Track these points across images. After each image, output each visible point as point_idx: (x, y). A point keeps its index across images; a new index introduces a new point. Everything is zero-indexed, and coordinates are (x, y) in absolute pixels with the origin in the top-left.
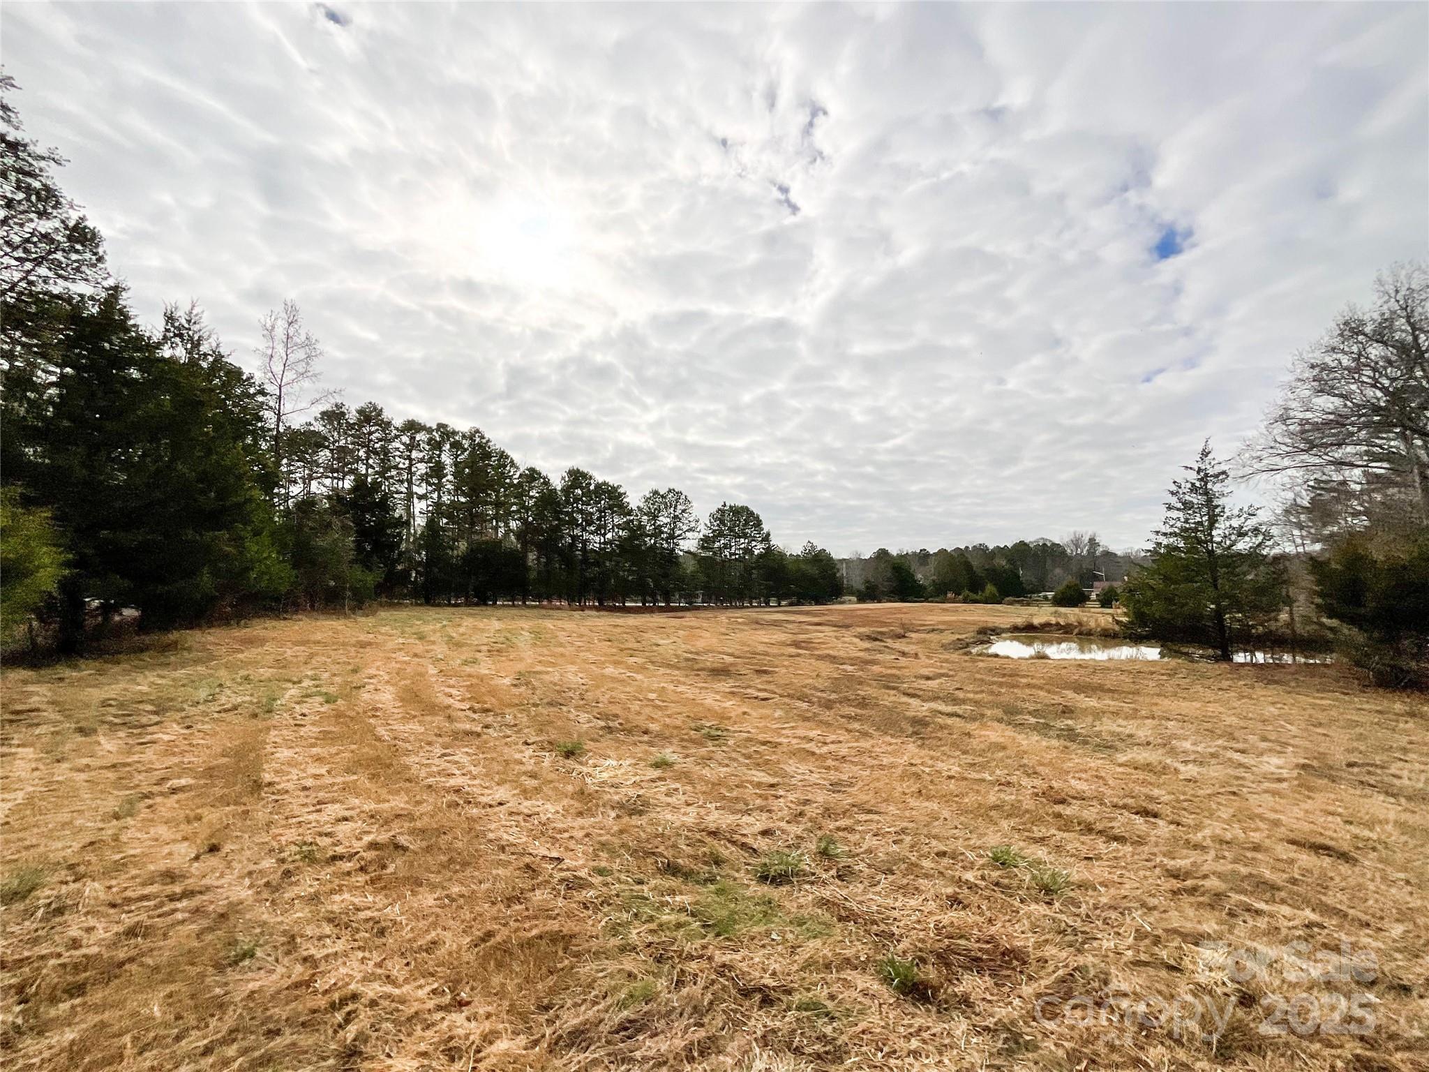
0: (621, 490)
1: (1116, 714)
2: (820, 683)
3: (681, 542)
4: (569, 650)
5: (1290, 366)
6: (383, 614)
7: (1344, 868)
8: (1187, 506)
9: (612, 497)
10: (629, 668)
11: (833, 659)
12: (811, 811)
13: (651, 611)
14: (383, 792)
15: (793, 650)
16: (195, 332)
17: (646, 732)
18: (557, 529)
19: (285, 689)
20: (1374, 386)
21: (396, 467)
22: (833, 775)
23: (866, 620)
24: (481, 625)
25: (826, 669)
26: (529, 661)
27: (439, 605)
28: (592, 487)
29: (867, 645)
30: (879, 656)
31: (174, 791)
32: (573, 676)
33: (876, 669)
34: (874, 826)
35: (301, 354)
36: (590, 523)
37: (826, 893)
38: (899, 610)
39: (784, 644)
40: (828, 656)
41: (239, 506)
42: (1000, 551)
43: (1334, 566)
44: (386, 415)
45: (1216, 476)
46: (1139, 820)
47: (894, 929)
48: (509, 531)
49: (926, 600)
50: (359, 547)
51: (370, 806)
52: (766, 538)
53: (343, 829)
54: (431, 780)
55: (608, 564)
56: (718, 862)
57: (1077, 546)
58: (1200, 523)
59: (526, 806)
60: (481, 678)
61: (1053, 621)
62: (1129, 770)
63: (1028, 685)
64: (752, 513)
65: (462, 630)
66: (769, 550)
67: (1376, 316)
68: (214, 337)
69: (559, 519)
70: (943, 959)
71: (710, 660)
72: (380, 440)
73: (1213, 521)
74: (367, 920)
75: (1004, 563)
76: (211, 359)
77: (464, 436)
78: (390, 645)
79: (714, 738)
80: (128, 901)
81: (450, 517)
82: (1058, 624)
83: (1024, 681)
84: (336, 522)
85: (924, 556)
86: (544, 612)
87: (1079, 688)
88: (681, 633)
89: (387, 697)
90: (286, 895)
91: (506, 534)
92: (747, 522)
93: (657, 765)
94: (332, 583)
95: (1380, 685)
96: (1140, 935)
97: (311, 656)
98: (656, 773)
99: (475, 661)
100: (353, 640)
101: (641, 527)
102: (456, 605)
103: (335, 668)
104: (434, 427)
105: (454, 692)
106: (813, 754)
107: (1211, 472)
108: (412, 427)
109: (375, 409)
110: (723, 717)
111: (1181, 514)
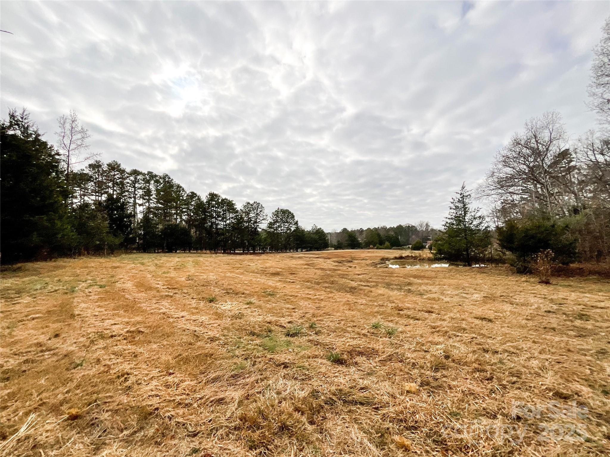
0: (234, 202)
1: (427, 284)
2: (315, 277)
3: (260, 225)
4: (210, 268)
5: (495, 156)
6: (123, 256)
7: (490, 324)
8: (457, 207)
9: (229, 205)
10: (237, 274)
11: (322, 269)
12: (308, 316)
13: (247, 254)
14: (132, 316)
15: (306, 266)
16: (25, 123)
17: (243, 294)
18: (204, 219)
19: (79, 284)
20: (524, 164)
21: (128, 191)
22: (317, 305)
23: (337, 256)
24: (170, 260)
25: (319, 272)
26: (193, 272)
27: (150, 253)
28: (220, 201)
29: (337, 264)
30: (341, 268)
31: (33, 319)
32: (212, 277)
33: (339, 272)
34: (331, 319)
35: (79, 136)
36: (219, 216)
37: (311, 338)
38: (351, 252)
39: (303, 264)
40: (320, 268)
41: (52, 204)
42: (392, 229)
43: (504, 229)
44: (122, 167)
45: (467, 196)
46: (427, 314)
47: (334, 347)
48: (182, 220)
49: (362, 249)
50: (111, 227)
51: (126, 320)
52: (296, 223)
53: (114, 328)
54: (152, 311)
55: (227, 234)
56: (270, 331)
57: (421, 227)
58: (461, 214)
59: (194, 317)
60: (172, 278)
61: (410, 255)
62: (426, 300)
63: (397, 276)
64: (290, 213)
65: (161, 262)
66: (297, 228)
67: (525, 138)
68: (35, 125)
69: (205, 215)
70: (350, 353)
71: (272, 270)
72: (120, 178)
73: (465, 213)
74: (129, 353)
75: (393, 233)
76: (34, 136)
77: (160, 178)
78: (128, 267)
79: (271, 295)
80: (22, 353)
81: (154, 214)
82: (412, 256)
83: (395, 275)
84: (99, 215)
85: (361, 231)
86: (199, 255)
87: (415, 277)
88: (259, 261)
89: (129, 285)
90: (93, 349)
91: (181, 221)
92: (288, 216)
93: (248, 304)
94: (98, 242)
95: (518, 273)
96: (418, 343)
97: (90, 272)
98: (248, 306)
99: (168, 272)
100: (110, 266)
101: (242, 218)
102: (158, 253)
103: (102, 276)
104: (146, 173)
105: (160, 283)
106: (310, 299)
107: (465, 195)
108: (135, 173)
109: (117, 164)
110: (276, 288)
111: (454, 211)
